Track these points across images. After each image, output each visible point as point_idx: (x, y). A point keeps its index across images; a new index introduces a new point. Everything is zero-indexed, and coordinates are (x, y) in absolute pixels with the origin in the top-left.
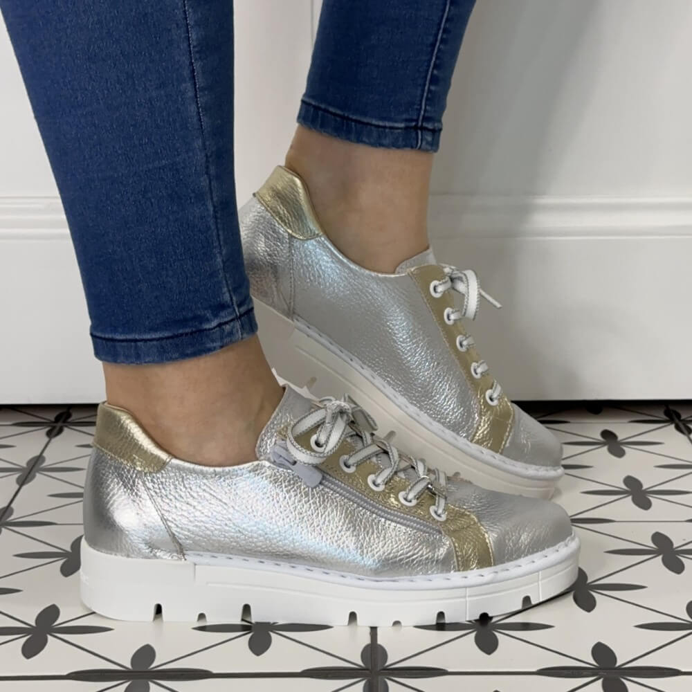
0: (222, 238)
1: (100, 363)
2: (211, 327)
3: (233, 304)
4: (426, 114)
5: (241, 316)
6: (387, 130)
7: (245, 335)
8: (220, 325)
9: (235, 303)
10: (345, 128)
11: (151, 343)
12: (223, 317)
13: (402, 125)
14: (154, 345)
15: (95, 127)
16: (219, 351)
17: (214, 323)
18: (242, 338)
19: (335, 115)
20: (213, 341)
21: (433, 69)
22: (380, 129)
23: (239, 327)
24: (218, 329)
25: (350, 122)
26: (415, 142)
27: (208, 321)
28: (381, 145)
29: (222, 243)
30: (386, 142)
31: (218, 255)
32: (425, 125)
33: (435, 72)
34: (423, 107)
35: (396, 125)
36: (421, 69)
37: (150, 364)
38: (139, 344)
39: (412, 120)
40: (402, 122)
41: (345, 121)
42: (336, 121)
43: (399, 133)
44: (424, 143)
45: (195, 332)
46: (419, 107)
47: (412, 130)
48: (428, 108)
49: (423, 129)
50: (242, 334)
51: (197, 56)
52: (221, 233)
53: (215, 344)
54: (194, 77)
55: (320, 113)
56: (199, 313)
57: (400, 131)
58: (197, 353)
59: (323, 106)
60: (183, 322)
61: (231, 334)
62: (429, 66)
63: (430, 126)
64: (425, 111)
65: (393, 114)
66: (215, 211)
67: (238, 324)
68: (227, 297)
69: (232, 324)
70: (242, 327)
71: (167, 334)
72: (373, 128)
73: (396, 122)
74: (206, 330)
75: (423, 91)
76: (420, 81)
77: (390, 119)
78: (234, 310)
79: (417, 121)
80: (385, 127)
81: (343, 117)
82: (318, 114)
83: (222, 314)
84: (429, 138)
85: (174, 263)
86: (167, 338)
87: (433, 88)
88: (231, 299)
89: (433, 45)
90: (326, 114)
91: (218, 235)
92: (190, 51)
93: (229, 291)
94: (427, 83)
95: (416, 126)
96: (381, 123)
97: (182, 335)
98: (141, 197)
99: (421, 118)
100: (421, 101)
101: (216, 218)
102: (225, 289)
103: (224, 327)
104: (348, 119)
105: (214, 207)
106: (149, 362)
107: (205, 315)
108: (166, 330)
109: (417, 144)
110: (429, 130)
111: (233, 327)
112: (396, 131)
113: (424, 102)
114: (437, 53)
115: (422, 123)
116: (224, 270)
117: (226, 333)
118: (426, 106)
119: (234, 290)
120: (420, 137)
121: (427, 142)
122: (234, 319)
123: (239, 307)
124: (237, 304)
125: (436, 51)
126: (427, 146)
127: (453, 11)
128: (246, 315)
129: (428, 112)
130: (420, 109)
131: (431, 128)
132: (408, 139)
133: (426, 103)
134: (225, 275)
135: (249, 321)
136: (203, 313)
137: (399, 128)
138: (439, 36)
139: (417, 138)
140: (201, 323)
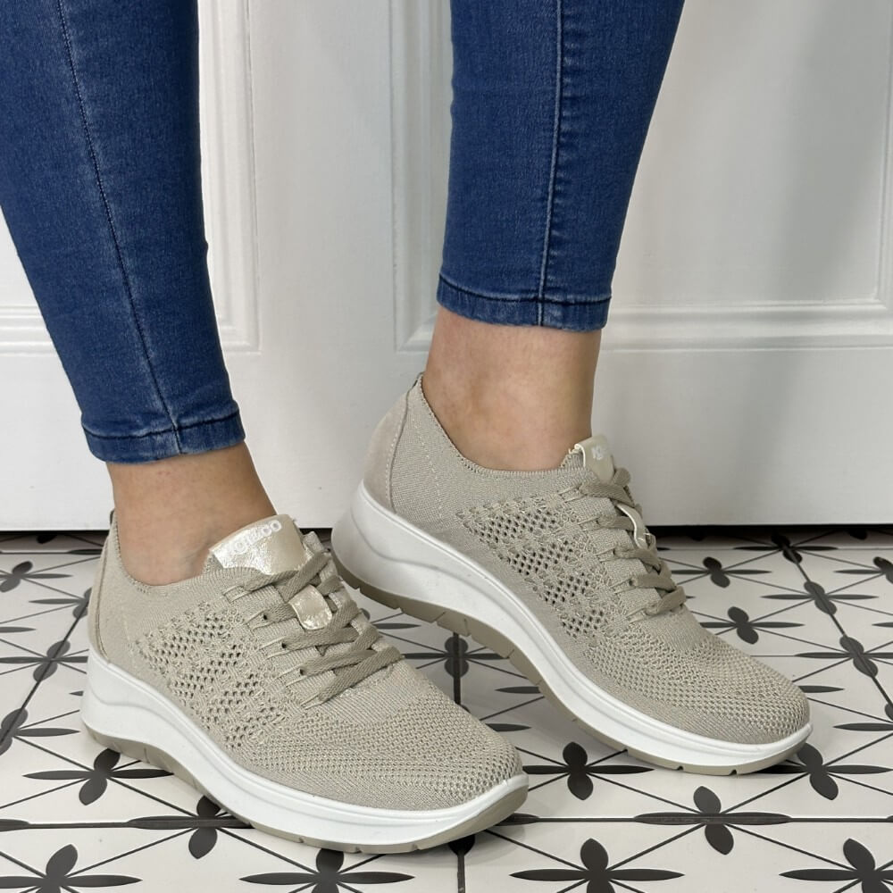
2: (139, 435)
4: (548, 285)
5: (183, 427)
6: (499, 303)
7: (186, 449)
8: (150, 434)
9: (171, 413)
12: (154, 427)
13: (516, 297)
17: (143, 432)
18: (182, 453)
21: (550, 229)
22: (493, 302)
23: (175, 440)
24: (147, 438)
26: (534, 318)
27: (138, 428)
29: (149, 345)
30: (501, 316)
32: (547, 296)
33: (555, 233)
34: (543, 277)
35: (509, 296)
36: (533, 230)
39: (528, 291)
40: (515, 293)
43: (513, 306)
44: (547, 319)
45: (127, 438)
46: (537, 276)
47: (530, 303)
48: (549, 277)
49: (544, 301)
50: (180, 448)
52: (145, 333)
53: (146, 454)
56: (128, 417)
57: (514, 303)
62: (544, 225)
64: (545, 281)
69: (165, 435)
72: (486, 301)
73: (510, 292)
75: (542, 256)
76: (535, 245)
77: (503, 291)
78: (171, 420)
79: (537, 291)
80: (497, 300)
83: (153, 423)
84: (557, 313)
87: (554, 253)
89: (544, 199)
91: (142, 336)
93: (162, 399)
94: (546, 247)
95: (535, 298)
96: (492, 295)
99: (541, 288)
100: (540, 268)
103: (154, 437)
107: (135, 421)
109: (537, 320)
110: (556, 303)
111: (167, 439)
112: (509, 304)
113: (543, 270)
114: (552, 210)
115: (543, 295)
116: (153, 376)
117: (157, 444)
118: (546, 275)
119: (172, 398)
120: (540, 312)
121: (554, 318)
122: (170, 430)
123: (180, 417)
124: (177, 414)
125: (549, 207)
126: (553, 323)
127: (565, 156)
128: (196, 428)
129: (551, 282)
130: (539, 279)
131: (560, 300)
132: (526, 313)
133: (546, 270)
134: (155, 381)
135: (204, 434)
136: (132, 418)
137: (513, 301)
138: (551, 187)
139: (537, 313)
140: (131, 428)
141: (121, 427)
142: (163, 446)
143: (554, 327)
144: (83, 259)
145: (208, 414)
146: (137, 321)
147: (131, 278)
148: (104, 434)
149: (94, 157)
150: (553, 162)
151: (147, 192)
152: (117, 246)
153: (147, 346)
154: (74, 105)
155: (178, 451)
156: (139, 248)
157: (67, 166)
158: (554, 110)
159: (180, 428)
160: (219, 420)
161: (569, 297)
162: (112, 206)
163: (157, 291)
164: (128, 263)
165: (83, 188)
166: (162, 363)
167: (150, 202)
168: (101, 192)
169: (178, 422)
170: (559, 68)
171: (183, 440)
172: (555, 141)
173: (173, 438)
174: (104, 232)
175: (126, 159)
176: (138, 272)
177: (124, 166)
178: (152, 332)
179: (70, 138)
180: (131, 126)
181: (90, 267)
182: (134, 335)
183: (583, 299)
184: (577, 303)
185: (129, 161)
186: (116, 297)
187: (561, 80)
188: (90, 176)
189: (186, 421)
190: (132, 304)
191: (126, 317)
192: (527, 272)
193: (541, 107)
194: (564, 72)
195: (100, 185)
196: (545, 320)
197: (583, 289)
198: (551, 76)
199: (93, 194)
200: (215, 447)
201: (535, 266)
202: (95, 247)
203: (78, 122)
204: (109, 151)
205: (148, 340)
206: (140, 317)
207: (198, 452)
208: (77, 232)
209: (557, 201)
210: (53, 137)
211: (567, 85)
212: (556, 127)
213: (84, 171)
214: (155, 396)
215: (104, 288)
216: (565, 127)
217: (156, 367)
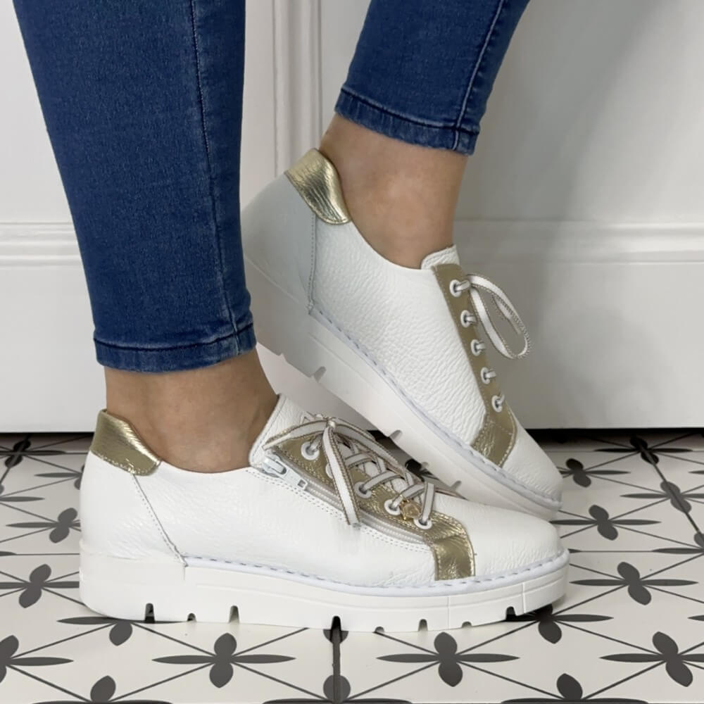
0: (223, 256)
1: (102, 367)
2: (209, 342)
3: (231, 320)
4: (466, 116)
5: (239, 332)
6: (425, 128)
7: (242, 351)
8: (218, 340)
9: (233, 320)
10: (382, 121)
11: (151, 353)
12: (221, 333)
13: (441, 124)
14: (154, 355)
15: (103, 145)
16: (215, 365)
17: (213, 338)
18: (239, 354)
19: (374, 107)
20: (210, 355)
21: (478, 70)
22: (418, 126)
23: (236, 343)
24: (216, 344)
25: (388, 116)
26: (451, 143)
27: (206, 335)
28: (416, 142)
29: (223, 261)
31: (219, 273)
32: (463, 126)
33: (480, 74)
34: (464, 108)
35: (435, 124)
36: (466, 70)
37: (149, 373)
38: (140, 352)
39: (450, 121)
40: (440, 122)
41: (383, 115)
42: (374, 113)
43: (436, 132)
44: (460, 145)
45: (194, 346)
46: (459, 108)
47: (450, 130)
48: (468, 110)
49: (462, 130)
50: (239, 350)
51: (205, 82)
52: (223, 251)
53: (215, 358)
54: (200, 102)
55: (359, 103)
56: (198, 327)
57: (437, 130)
58: (193, 366)
59: (362, 97)
60: (182, 335)
61: (228, 349)
62: (474, 67)
63: (468, 128)
64: (465, 112)
65: (432, 112)
66: (217, 231)
67: (235, 340)
68: (226, 314)
69: (230, 339)
70: (240, 343)
71: (167, 345)
72: (410, 124)
73: (435, 120)
74: (204, 344)
75: (465, 92)
76: (463, 82)
77: (428, 118)
78: (233, 326)
79: (456, 121)
80: (423, 125)
81: (382, 110)
82: (357, 105)
83: (221, 330)
84: (466, 141)
85: (176, 278)
86: (167, 349)
87: (475, 90)
88: (230, 316)
89: (481, 46)
90: (365, 105)
91: (220, 254)
92: (198, 77)
93: (228, 308)
94: (470, 84)
95: (454, 126)
96: (420, 121)
97: (180, 347)
98: (145, 213)
99: (460, 119)
100: (462, 102)
101: (218, 237)
102: (224, 306)
103: (222, 342)
104: (386, 112)
105: (217, 227)
106: (148, 371)
107: (204, 330)
108: (166, 341)
109: (453, 145)
110: (467, 132)
111: (230, 343)
112: (434, 130)
113: (464, 103)
114: (484, 56)
115: (461, 125)
116: (224, 288)
117: (223, 348)
118: (466, 107)
119: (234, 307)
120: (457, 139)
121: (463, 144)
122: (232, 335)
123: (239, 321)
124: (237, 319)
125: (482, 53)
126: (462, 149)
128: (245, 332)
129: (468, 114)
130: (460, 110)
131: (469, 130)
132: (445, 138)
133: (467, 104)
134: (225, 292)
135: (247, 337)
136: (201, 327)
137: (436, 127)
139: (454, 140)
140: (200, 337)
141: (190, 337)
143: (463, 152)
147: (216, 204)
155: (238, 352)
164: (216, 191)
166: (230, 277)
169: (238, 326)
178: (226, 250)
182: (216, 253)
192: (451, 105)
201: (459, 100)
217: (227, 280)
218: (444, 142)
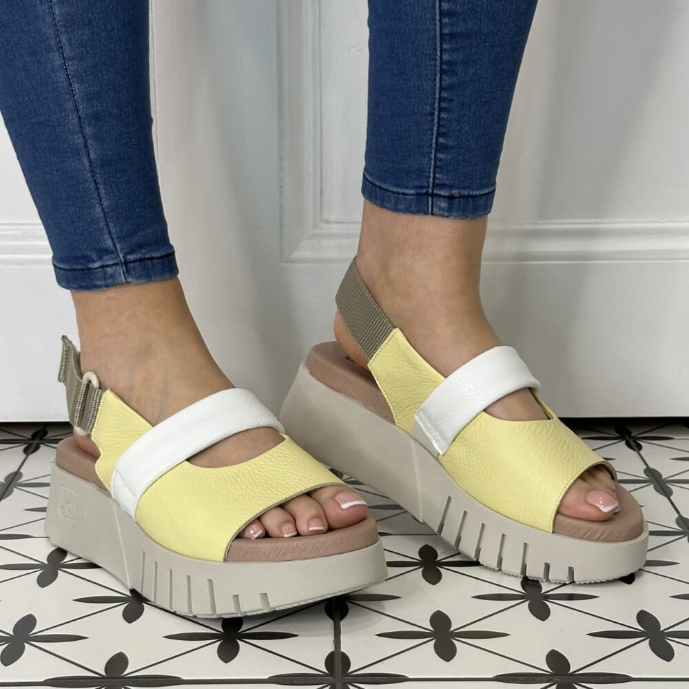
2: (94, 267)
4: (437, 182)
5: (128, 262)
6: (400, 196)
7: (131, 280)
8: (102, 267)
9: (118, 250)
12: (106, 260)
13: (412, 192)
17: (97, 265)
20: (98, 279)
21: (437, 137)
24: (100, 270)
26: (426, 209)
27: (94, 261)
28: (399, 210)
30: (402, 207)
31: (97, 206)
32: (435, 191)
33: (441, 140)
34: (432, 175)
35: (407, 191)
36: (425, 139)
39: (421, 187)
40: (412, 189)
43: (410, 199)
45: (85, 270)
46: (428, 175)
47: (423, 197)
48: (437, 175)
49: (433, 195)
50: (126, 278)
52: (100, 186)
53: (99, 283)
56: (86, 253)
57: (411, 197)
62: (432, 134)
63: (444, 193)
64: (434, 178)
65: (406, 180)
68: (109, 243)
69: (114, 267)
72: (390, 194)
73: (407, 188)
74: (92, 269)
75: (431, 158)
77: (402, 186)
78: (119, 256)
79: (428, 187)
83: (105, 258)
84: (444, 205)
87: (440, 156)
88: (115, 246)
89: (433, 114)
91: (98, 188)
94: (433, 151)
95: (427, 192)
99: (431, 185)
100: (430, 168)
103: (106, 269)
107: (91, 256)
109: (428, 210)
110: (444, 197)
111: (116, 271)
112: (407, 197)
113: (432, 170)
114: (438, 122)
115: (433, 190)
116: (106, 220)
117: (108, 274)
118: (434, 173)
119: (121, 239)
120: (430, 204)
121: (440, 208)
122: (117, 264)
123: (126, 254)
124: (124, 251)
125: (436, 120)
126: (441, 212)
127: (447, 80)
128: (138, 263)
129: (439, 179)
130: (429, 177)
131: (446, 194)
132: (420, 204)
133: (434, 170)
134: (107, 225)
135: (145, 268)
136: (88, 253)
137: (410, 195)
138: (437, 104)
139: (428, 205)
140: (88, 262)
141: (81, 261)
142: (112, 276)
143: (442, 216)
144: (53, 126)
145: (149, 252)
146: (94, 176)
147: (89, 142)
148: (68, 267)
149: (61, 47)
150: (438, 85)
151: (103, 75)
152: (79, 117)
153: (101, 196)
154: (46, 6)
155: (124, 280)
156: (96, 118)
157: (40, 54)
158: (436, 44)
159: (126, 263)
160: (157, 258)
161: (453, 192)
162: (76, 85)
163: (109, 153)
164: (88, 130)
165: (53, 71)
166: (113, 210)
167: (105, 82)
168: (68, 75)
169: (124, 258)
170: (437, 11)
171: (128, 272)
172: (438, 69)
173: (120, 270)
174: (69, 105)
175: (86, 48)
176: (95, 137)
177: (85, 54)
178: (105, 185)
179: (43, 32)
180: (90, 23)
181: (58, 133)
182: (91, 186)
183: (466, 193)
184: (460, 197)
185: (89, 50)
186: (78, 157)
187: (440, 21)
188: (58, 62)
189: (130, 257)
190: (90, 162)
191: (86, 173)
192: (421, 172)
193: (426, 41)
194: (442, 14)
195: (66, 69)
196: (435, 210)
197: (467, 185)
198: (432, 17)
199: (61, 76)
200: (153, 279)
201: (426, 167)
202: (62, 117)
203: (49, 20)
204: (73, 42)
205: (102, 191)
206: (96, 173)
207: (140, 282)
208: (49, 105)
209: (443, 115)
210: (29, 31)
211: (446, 23)
212: (438, 57)
213: (54, 58)
214: (107, 236)
215: (69, 150)
216: (446, 57)
217: (108, 213)
218: (420, 208)
